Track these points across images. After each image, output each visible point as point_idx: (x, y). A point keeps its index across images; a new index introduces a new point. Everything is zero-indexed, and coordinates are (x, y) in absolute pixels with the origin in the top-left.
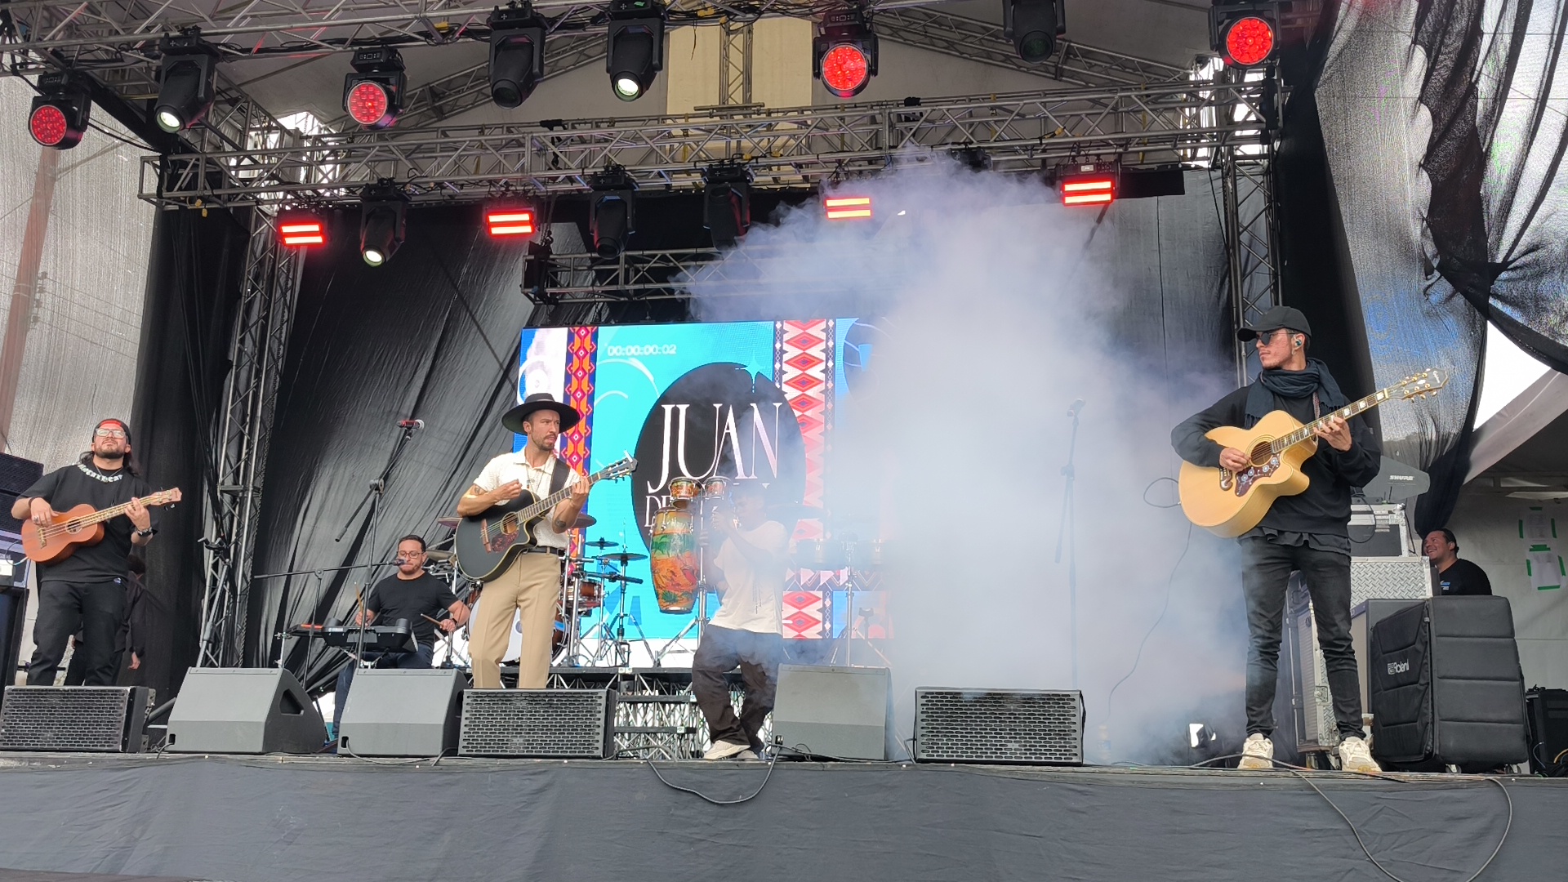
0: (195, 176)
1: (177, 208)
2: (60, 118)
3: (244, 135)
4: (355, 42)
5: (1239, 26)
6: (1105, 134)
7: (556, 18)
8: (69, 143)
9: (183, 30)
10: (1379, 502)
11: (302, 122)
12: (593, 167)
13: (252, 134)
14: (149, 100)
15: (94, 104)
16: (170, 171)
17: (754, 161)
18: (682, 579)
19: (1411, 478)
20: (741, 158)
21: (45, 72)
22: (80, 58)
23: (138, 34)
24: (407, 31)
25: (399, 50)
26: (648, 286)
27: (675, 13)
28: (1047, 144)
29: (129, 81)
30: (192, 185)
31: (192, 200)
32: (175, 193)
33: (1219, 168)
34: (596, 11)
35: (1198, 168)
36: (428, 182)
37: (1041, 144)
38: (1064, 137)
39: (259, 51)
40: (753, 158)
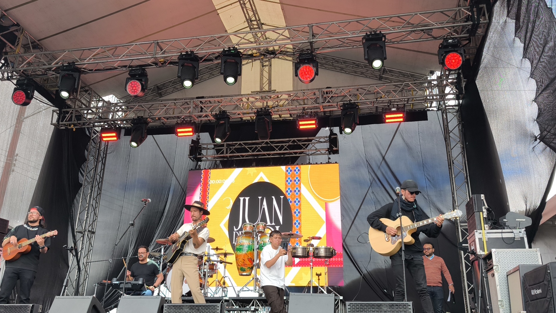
0: (72, 116)
1: (64, 128)
2: (24, 95)
3: (90, 103)
4: (130, 67)
5: (449, 56)
6: (399, 97)
7: (203, 57)
8: (26, 104)
9: (69, 63)
10: (515, 228)
11: (111, 98)
12: (215, 111)
13: (93, 102)
14: (56, 90)
15: (35, 92)
16: (63, 115)
17: (273, 108)
18: (248, 262)
19: (524, 220)
20: (269, 107)
21: (19, 79)
22: (32, 74)
23: (54, 65)
24: (149, 62)
25: (146, 69)
26: (234, 154)
27: (245, 55)
28: (379, 101)
29: (50, 83)
30: (70, 120)
31: (70, 125)
32: (64, 123)
33: (440, 110)
34: (217, 55)
35: (432, 110)
36: (155, 118)
37: (377, 101)
38: (385, 98)
39: (96, 70)
40: (273, 107)
